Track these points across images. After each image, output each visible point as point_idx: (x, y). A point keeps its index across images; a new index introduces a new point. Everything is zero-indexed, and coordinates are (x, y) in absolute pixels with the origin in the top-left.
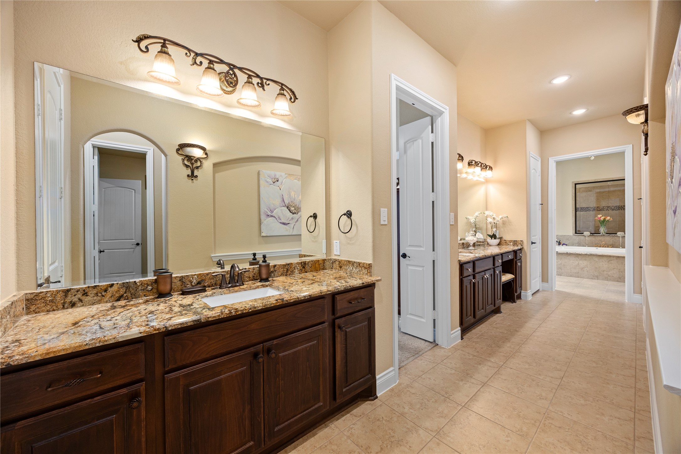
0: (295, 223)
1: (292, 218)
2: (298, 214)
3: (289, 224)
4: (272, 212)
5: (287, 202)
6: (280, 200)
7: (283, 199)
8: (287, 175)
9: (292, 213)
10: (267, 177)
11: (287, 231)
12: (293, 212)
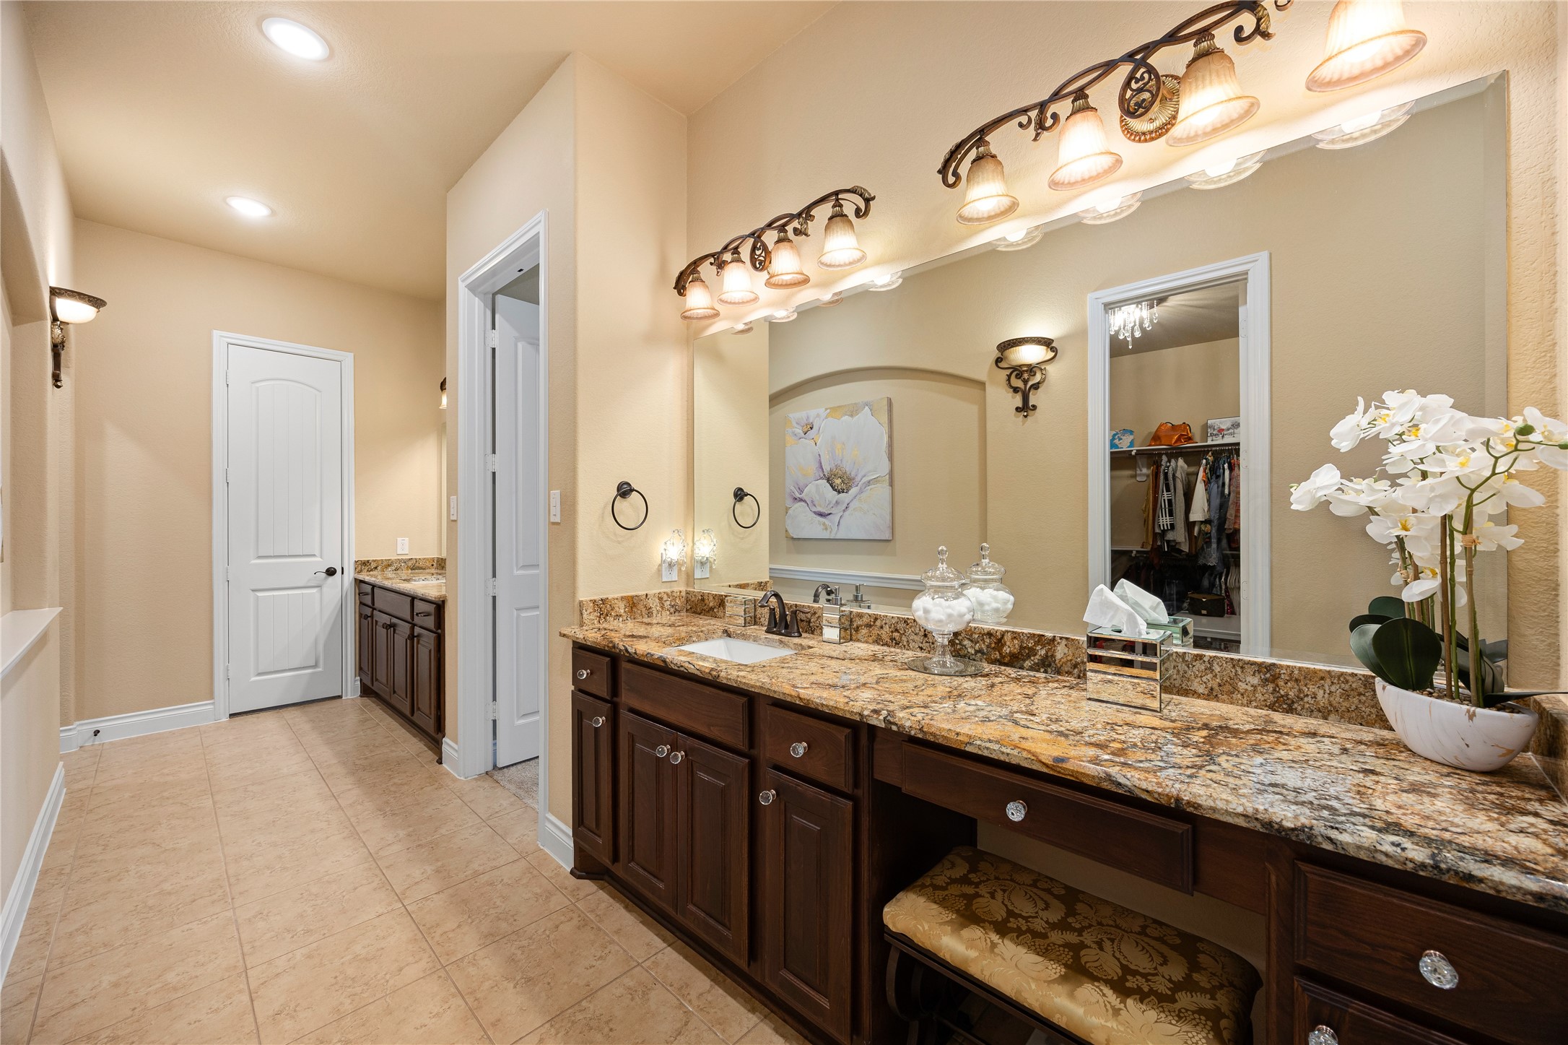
0: (841, 514)
1: (837, 503)
2: (850, 492)
3: (830, 514)
4: (801, 491)
5: (827, 468)
6: (814, 466)
7: (821, 464)
8: (828, 411)
9: (835, 490)
10: (796, 425)
11: (826, 529)
12: (839, 488)
